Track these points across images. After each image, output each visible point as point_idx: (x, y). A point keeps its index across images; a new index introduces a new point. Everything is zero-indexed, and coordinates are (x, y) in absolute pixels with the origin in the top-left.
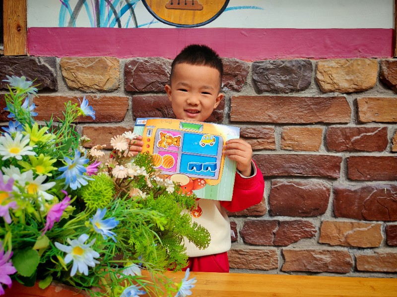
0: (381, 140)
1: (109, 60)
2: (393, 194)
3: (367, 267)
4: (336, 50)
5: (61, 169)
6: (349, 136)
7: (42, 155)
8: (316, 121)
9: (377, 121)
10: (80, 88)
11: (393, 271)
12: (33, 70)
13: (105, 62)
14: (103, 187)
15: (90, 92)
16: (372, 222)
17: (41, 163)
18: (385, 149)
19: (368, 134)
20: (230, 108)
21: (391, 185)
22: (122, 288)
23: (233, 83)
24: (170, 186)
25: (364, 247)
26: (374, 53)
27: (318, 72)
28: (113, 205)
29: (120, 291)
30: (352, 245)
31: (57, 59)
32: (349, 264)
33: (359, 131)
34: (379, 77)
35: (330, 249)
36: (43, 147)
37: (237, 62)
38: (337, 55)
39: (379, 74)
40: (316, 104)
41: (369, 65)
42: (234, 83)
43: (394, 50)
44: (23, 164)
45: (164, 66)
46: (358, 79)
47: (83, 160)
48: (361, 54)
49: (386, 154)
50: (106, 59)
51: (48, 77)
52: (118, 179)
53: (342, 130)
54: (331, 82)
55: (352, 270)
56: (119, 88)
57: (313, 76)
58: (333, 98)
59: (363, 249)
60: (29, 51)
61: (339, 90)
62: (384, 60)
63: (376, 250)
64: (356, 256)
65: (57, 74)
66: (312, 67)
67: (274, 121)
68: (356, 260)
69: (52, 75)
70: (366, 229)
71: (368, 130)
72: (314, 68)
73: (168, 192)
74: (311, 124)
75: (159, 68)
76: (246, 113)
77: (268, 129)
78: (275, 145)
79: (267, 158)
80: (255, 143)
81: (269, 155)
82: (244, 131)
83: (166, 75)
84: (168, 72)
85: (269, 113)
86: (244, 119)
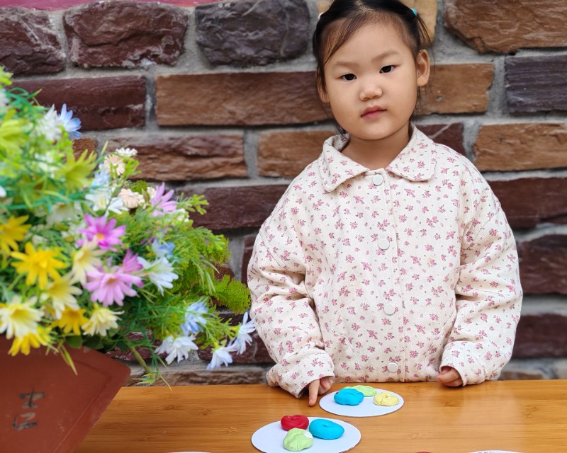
8: (322, 118)
20: (155, 99)
23: (158, 50)
37: (162, 10)
42: (162, 50)
45: (25, 25)
67: (240, 121)
74: (311, 124)
75: (15, 29)
76: (185, 107)
77: (232, 137)
78: (247, 169)
79: (229, 193)
80: (207, 167)
81: (233, 188)
82: (183, 143)
83: (28, 41)
84: (33, 36)
85: (230, 107)
86: (182, 121)
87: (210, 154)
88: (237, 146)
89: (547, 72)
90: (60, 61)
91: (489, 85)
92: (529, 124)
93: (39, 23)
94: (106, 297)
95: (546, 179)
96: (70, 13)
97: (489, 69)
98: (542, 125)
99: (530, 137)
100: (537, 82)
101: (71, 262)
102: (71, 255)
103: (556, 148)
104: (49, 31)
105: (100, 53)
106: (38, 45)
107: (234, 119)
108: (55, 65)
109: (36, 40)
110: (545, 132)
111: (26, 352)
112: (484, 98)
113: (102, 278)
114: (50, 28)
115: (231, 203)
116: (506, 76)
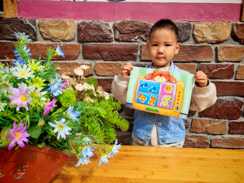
0: (230, 72)
1: (68, 21)
2: (235, 104)
3: (217, 145)
4: (206, 17)
5: (48, 85)
6: (211, 69)
7: (38, 77)
8: (192, 60)
9: (228, 60)
10: (51, 38)
11: (232, 148)
12: (22, 27)
13: (66, 23)
14: (71, 95)
15: (57, 41)
16: (221, 120)
17: (37, 81)
18: (232, 78)
19: (222, 68)
20: (141, 52)
21: (234, 98)
22: (83, 147)
23: (143, 36)
24: (107, 96)
25: (216, 134)
26: (229, 18)
27: (194, 30)
28: (76, 105)
29: (82, 149)
30: (210, 133)
31: (36, 20)
32: (207, 143)
33: (217, 67)
34: (231, 34)
35: (197, 135)
36: (38, 72)
37: (146, 24)
38: (207, 19)
39: (231, 32)
40: (192, 50)
41: (225, 26)
43: (241, 17)
44: (28, 82)
45: (102, 26)
46: (219, 35)
47: (60, 80)
48: (221, 19)
49: (232, 80)
50: (66, 21)
51: (31, 31)
52: (78, 91)
53: (207, 66)
54: (202, 36)
55: (209, 147)
56: (75, 39)
57: (192, 33)
58: (203, 46)
59: (216, 135)
60: (19, 15)
61: (207, 41)
62: (235, 23)
63: (223, 136)
64: (211, 139)
65: (36, 29)
66: (191, 27)
68: (211, 141)
69: (34, 30)
70: (218, 124)
71: (222, 66)
72: (192, 28)
73: (105, 99)
74: (189, 62)
75: (99, 27)
83: (103, 31)
84: (104, 30)
90: (112, 38)
91: (243, 53)
93: (106, 25)
96: (116, 23)
104: (109, 28)
105: (125, 36)
106: (106, 32)
108: (110, 39)
109: (105, 31)
114: (109, 27)
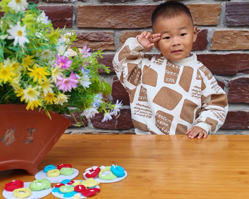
8: (147, 26)
18: (206, 48)
40: (147, 11)
49: (206, 52)
74: (143, 28)
76: (90, 20)
77: (109, 33)
78: (115, 47)
79: (107, 57)
80: (98, 46)
81: (109, 55)
82: (88, 35)
85: (108, 20)
86: (88, 26)
87: (100, 40)
88: (111, 37)
89: (244, 9)
91: (219, 13)
92: (235, 31)
94: (64, 89)
95: (242, 54)
97: (219, 7)
98: (240, 31)
99: (235, 36)
100: (239, 13)
101: (51, 73)
102: (51, 71)
103: (246, 41)
107: (110, 25)
110: (242, 34)
111: (32, 109)
112: (217, 19)
113: (63, 81)
115: (108, 62)
116: (226, 10)
